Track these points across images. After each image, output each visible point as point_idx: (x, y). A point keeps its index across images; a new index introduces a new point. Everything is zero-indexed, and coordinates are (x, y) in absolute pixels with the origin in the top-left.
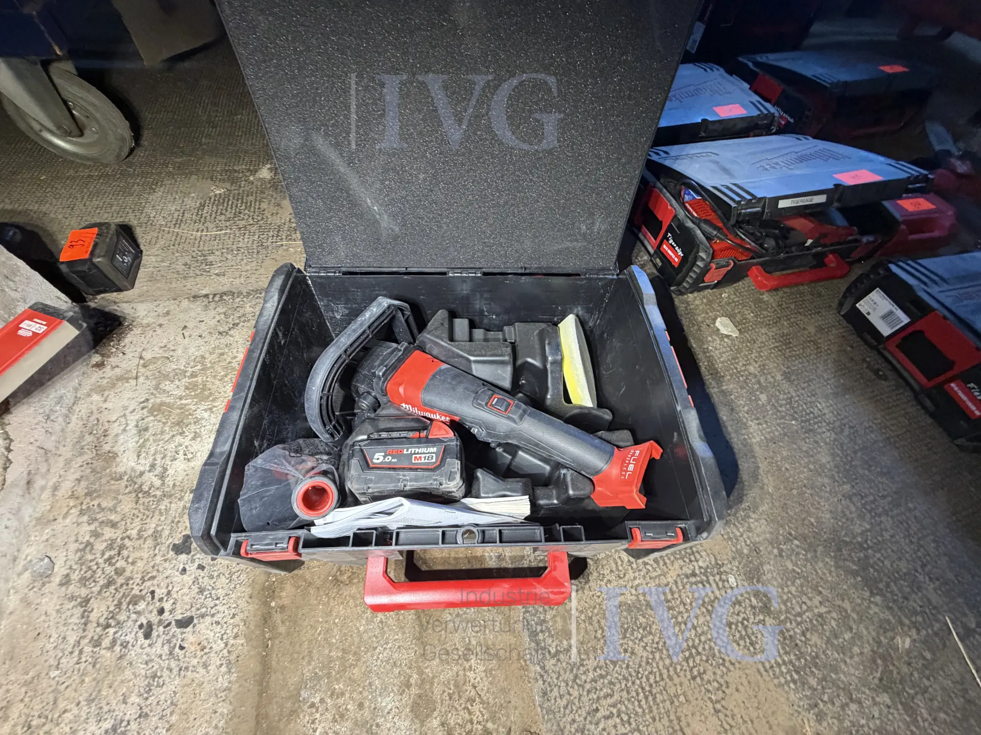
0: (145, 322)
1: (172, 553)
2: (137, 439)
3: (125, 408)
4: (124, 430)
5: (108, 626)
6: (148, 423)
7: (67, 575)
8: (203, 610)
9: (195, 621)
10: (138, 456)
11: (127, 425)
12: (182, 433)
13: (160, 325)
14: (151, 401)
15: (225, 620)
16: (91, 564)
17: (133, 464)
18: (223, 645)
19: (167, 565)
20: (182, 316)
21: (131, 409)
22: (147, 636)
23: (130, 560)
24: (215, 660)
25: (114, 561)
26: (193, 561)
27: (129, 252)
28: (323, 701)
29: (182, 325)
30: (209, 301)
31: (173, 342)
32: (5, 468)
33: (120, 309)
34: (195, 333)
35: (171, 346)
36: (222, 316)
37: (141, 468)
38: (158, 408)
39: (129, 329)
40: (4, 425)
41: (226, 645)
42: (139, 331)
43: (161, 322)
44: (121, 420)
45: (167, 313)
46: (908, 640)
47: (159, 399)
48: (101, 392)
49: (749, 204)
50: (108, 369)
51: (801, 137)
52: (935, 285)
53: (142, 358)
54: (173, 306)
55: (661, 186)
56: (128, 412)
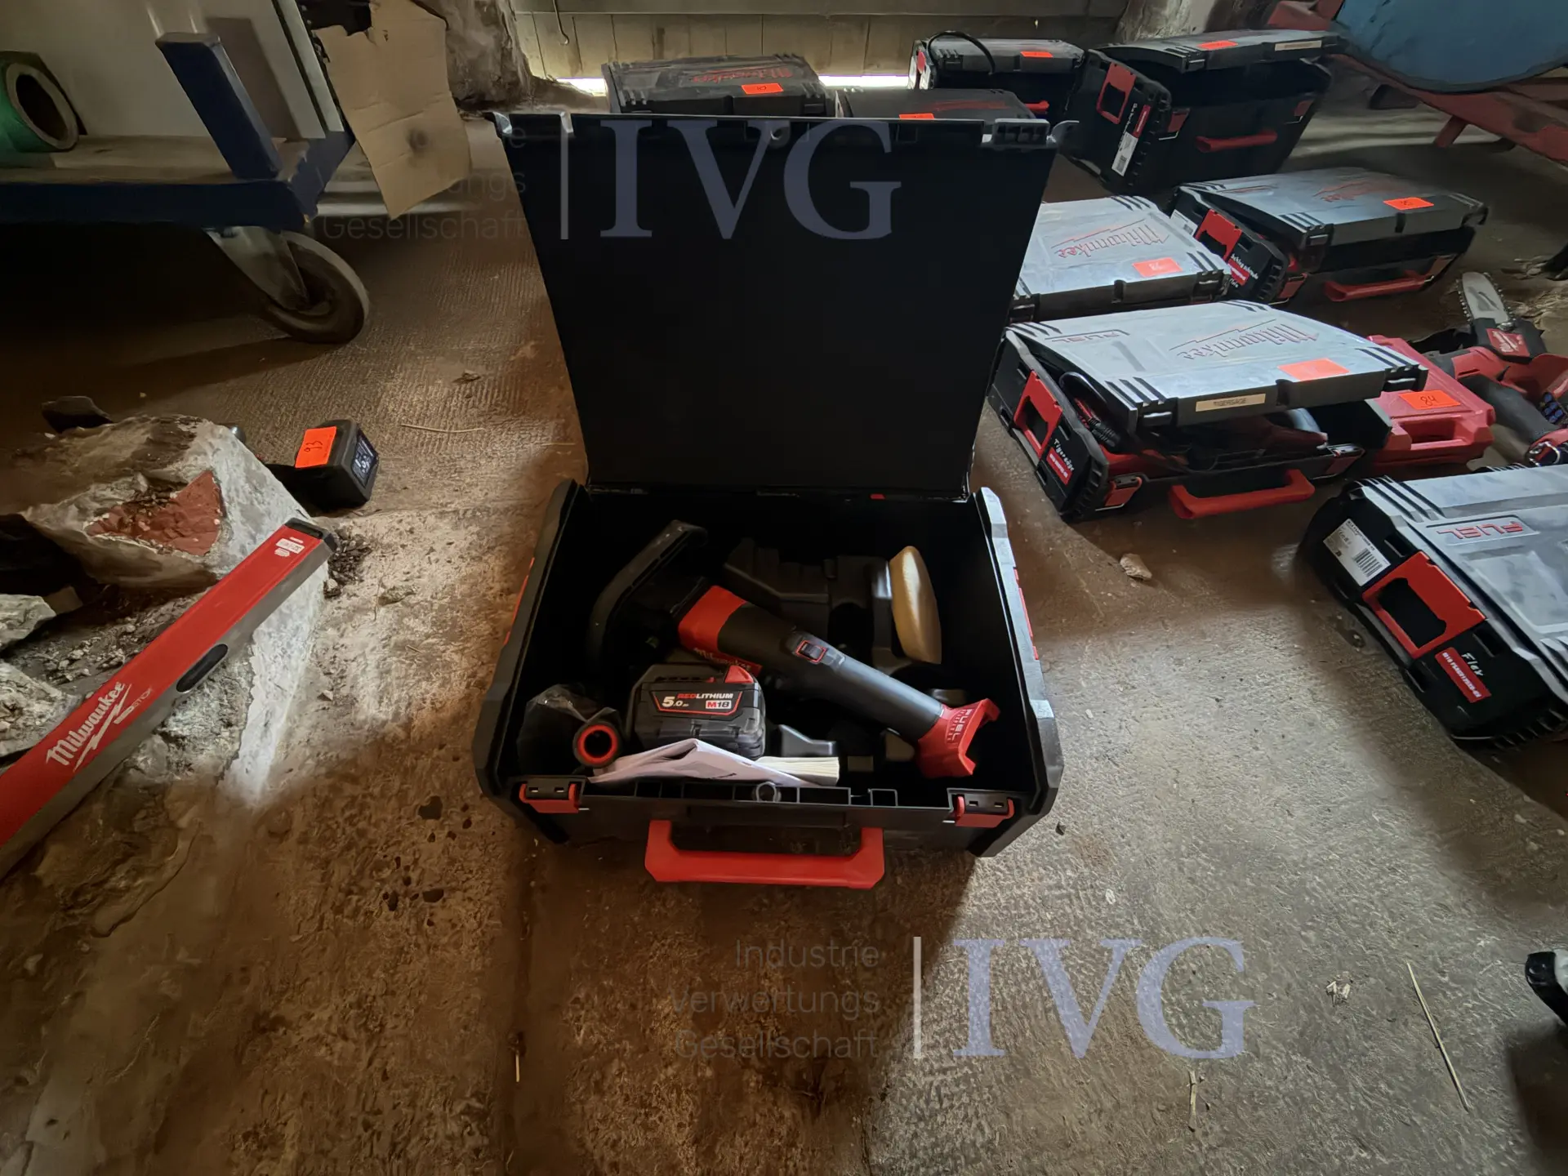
0: (385, 541)
1: (418, 816)
2: (378, 682)
3: (365, 645)
4: (364, 671)
5: (350, 892)
6: (391, 664)
7: (305, 833)
8: (454, 884)
9: (445, 895)
10: (380, 702)
11: (367, 665)
12: (429, 679)
13: (403, 546)
14: (394, 638)
15: (479, 896)
16: (330, 822)
17: (373, 711)
18: (476, 925)
19: (413, 829)
20: (427, 535)
21: (371, 646)
22: (393, 907)
23: (373, 821)
24: (467, 941)
25: (355, 820)
26: (443, 827)
27: (368, 455)
28: (588, 997)
29: (427, 546)
30: (460, 518)
31: (418, 568)
32: (248, 706)
33: (354, 525)
34: (444, 557)
35: (415, 572)
36: (475, 537)
37: (382, 717)
38: (401, 647)
39: (367, 550)
40: (247, 656)
41: (480, 924)
42: (379, 553)
43: (403, 542)
44: (360, 659)
45: (411, 531)
46: (1347, 988)
47: (401, 637)
48: (337, 626)
49: (1154, 406)
50: (344, 598)
51: (1254, 305)
52: (1424, 518)
53: (383, 586)
54: (417, 523)
55: (1047, 376)
56: (367, 650)
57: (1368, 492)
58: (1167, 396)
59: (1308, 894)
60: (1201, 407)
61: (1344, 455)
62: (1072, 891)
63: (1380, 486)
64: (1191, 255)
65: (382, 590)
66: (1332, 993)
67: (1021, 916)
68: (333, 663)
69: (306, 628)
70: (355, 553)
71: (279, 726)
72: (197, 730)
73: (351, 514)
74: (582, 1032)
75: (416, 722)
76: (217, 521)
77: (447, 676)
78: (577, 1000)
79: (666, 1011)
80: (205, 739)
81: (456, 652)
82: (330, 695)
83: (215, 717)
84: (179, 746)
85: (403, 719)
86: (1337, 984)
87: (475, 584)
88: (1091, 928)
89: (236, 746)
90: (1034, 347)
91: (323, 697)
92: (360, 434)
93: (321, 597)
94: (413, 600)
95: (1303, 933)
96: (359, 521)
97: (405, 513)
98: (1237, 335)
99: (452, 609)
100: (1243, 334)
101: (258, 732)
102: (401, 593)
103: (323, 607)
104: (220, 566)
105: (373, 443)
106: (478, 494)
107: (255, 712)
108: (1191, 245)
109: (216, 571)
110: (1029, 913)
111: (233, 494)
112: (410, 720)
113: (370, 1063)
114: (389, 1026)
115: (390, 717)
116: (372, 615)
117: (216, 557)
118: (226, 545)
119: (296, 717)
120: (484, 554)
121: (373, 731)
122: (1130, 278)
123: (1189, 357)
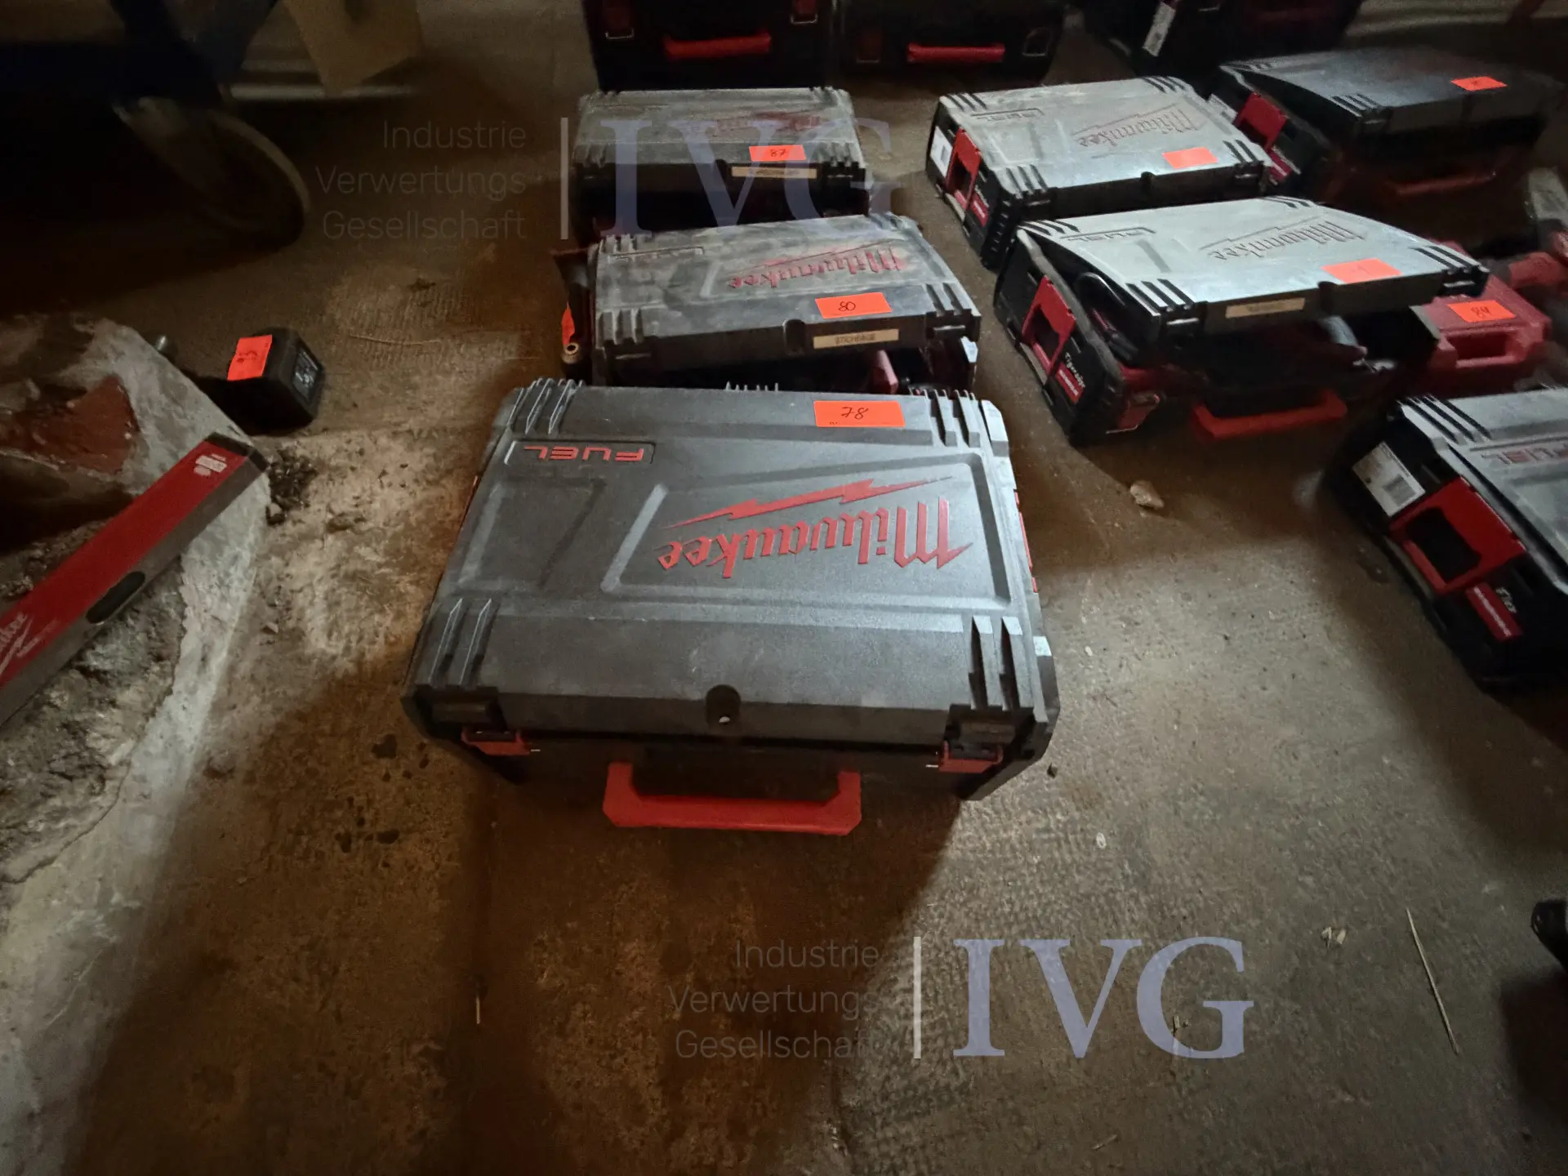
0: (333, 463)
1: (371, 756)
2: (326, 614)
3: (311, 575)
4: (311, 602)
5: (299, 833)
6: (340, 595)
7: (250, 773)
8: (411, 824)
9: (401, 836)
10: (330, 636)
11: (314, 596)
12: (382, 611)
13: (353, 469)
14: (343, 568)
15: (437, 838)
16: (279, 761)
17: (322, 645)
18: (434, 867)
19: (366, 769)
20: (378, 457)
21: (318, 577)
22: (346, 848)
23: (324, 761)
24: (425, 884)
25: (304, 759)
26: (398, 767)
27: (312, 368)
28: (552, 940)
29: (379, 470)
30: (414, 439)
31: (369, 492)
32: (180, 638)
33: (302, 446)
34: (397, 480)
35: (365, 497)
36: (431, 460)
37: (332, 651)
38: (352, 577)
39: (313, 473)
40: (177, 585)
41: (438, 866)
42: (324, 477)
43: (354, 464)
44: (307, 590)
45: (361, 452)
46: (1342, 935)
47: (352, 566)
48: (281, 554)
49: (1179, 312)
50: (289, 525)
51: (1296, 201)
52: (1468, 440)
53: (331, 511)
54: (368, 444)
55: (1061, 281)
56: (315, 581)
57: (1408, 412)
58: (1195, 299)
59: (1310, 838)
60: (1232, 313)
61: (1384, 370)
62: (1061, 835)
63: (1422, 406)
64: (1229, 145)
65: (330, 516)
66: (1326, 939)
67: (1006, 860)
68: (278, 594)
69: (246, 556)
70: (300, 475)
71: (219, 660)
72: (121, 663)
73: (296, 434)
74: (545, 975)
75: (369, 657)
76: (128, 436)
77: (401, 608)
78: (541, 943)
79: (633, 953)
80: (131, 674)
81: (411, 583)
82: (275, 628)
83: (142, 650)
84: (101, 681)
85: (354, 655)
86: (1333, 929)
87: (430, 511)
88: (1079, 872)
89: (169, 681)
90: (1049, 248)
91: (267, 630)
92: (301, 345)
93: (262, 523)
94: (364, 527)
95: (1300, 879)
96: (303, 440)
97: (354, 433)
98: (1275, 234)
99: (406, 537)
100: (1283, 232)
101: (195, 665)
102: (351, 519)
103: (265, 533)
104: (136, 485)
105: (318, 356)
106: (434, 413)
107: (190, 645)
108: (1228, 132)
109: (133, 492)
110: (1015, 857)
111: (145, 405)
112: (363, 654)
113: (324, 1004)
114: (342, 968)
115: (341, 652)
116: (319, 543)
117: (130, 474)
118: (141, 463)
119: (239, 651)
120: (441, 477)
121: (322, 667)
122: (1158, 171)
123: (1222, 257)
